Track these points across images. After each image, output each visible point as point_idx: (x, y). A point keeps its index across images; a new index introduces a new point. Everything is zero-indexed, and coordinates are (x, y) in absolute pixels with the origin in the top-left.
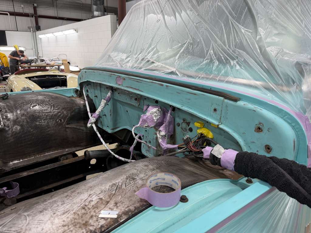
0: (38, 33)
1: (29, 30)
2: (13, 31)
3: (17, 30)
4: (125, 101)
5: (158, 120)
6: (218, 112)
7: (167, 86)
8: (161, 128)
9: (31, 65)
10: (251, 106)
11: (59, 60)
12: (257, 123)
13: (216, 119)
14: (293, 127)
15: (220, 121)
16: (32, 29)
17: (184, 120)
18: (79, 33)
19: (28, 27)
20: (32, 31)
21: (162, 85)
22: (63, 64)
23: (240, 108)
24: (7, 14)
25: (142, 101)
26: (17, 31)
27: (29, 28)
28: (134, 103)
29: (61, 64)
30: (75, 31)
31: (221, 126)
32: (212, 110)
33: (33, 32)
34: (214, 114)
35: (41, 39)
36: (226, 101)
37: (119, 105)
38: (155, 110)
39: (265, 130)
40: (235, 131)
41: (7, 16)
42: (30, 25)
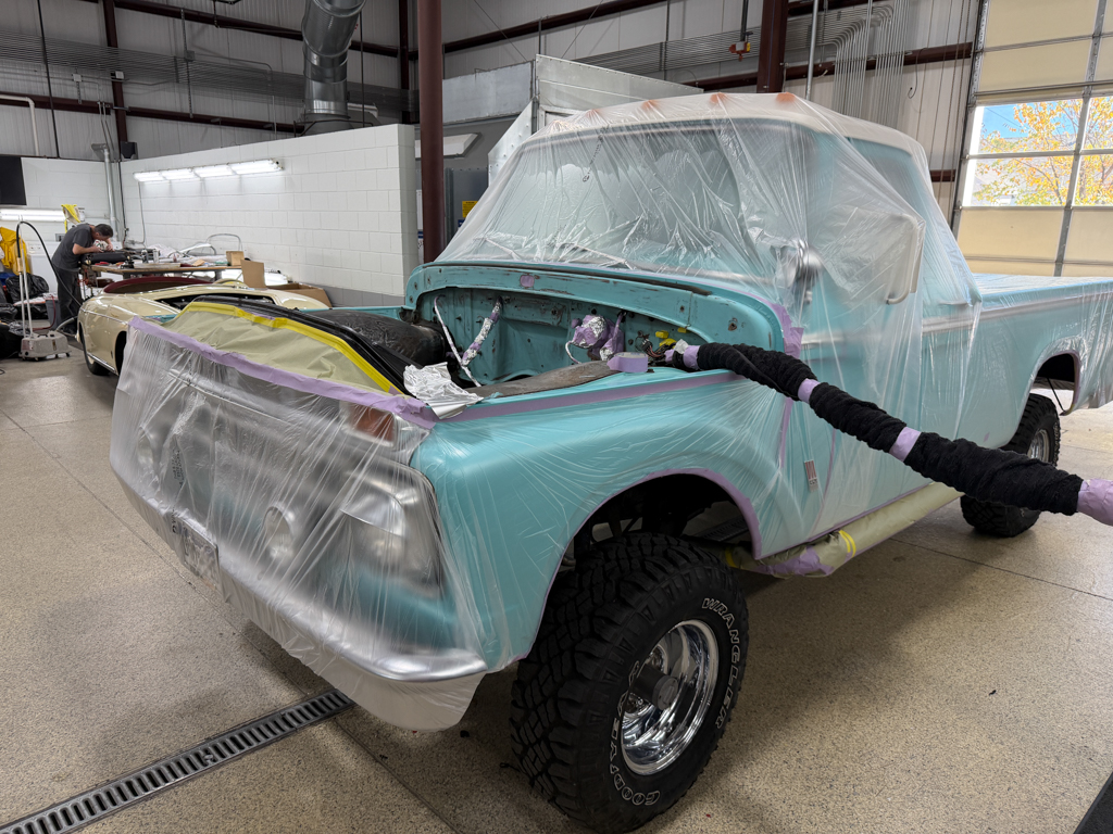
0: (127, 165)
1: (94, 155)
2: (45, 157)
3: (55, 155)
4: (529, 319)
5: (600, 334)
6: (686, 311)
7: (615, 283)
8: (606, 345)
9: (132, 267)
10: (723, 300)
11: (215, 254)
12: (730, 319)
13: (684, 321)
14: (769, 320)
15: (688, 322)
16: (106, 153)
17: (639, 333)
18: (288, 170)
19: (93, 146)
20: (107, 160)
21: (608, 282)
22: (229, 265)
23: (709, 301)
24: (26, 104)
25: (565, 315)
26: (58, 157)
27: (97, 148)
28: (550, 319)
29: (222, 264)
30: (275, 165)
31: (690, 328)
32: (679, 309)
33: (111, 162)
34: (682, 315)
35: (140, 185)
36: (695, 295)
37: (511, 330)
38: (595, 319)
39: (739, 327)
40: (706, 333)
41: (26, 109)
42: (100, 140)
